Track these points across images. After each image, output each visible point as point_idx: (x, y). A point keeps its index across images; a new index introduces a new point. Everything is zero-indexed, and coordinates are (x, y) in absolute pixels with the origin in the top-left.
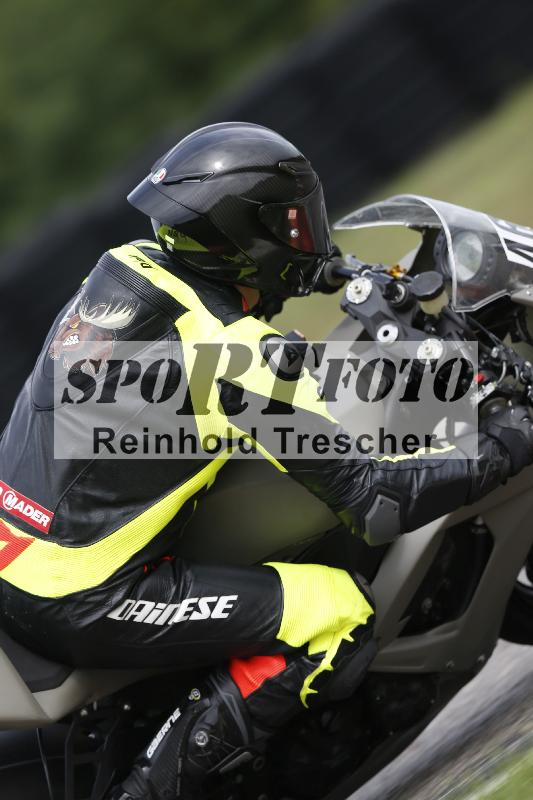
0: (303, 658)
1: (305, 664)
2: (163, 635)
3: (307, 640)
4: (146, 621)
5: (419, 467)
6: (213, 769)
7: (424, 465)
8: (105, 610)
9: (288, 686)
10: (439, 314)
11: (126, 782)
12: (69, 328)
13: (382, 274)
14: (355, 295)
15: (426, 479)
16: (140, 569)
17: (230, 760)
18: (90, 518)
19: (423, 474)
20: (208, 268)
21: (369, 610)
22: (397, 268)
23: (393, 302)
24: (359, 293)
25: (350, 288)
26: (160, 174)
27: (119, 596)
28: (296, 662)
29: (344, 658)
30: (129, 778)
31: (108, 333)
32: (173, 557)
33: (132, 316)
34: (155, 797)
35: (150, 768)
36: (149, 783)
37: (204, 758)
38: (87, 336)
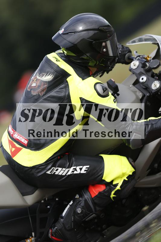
0: (111, 185)
1: (111, 187)
2: (65, 179)
3: (112, 180)
4: (59, 174)
5: (148, 124)
6: (84, 220)
7: (150, 123)
8: (45, 171)
9: (106, 194)
10: (159, 73)
11: (56, 223)
12: (33, 81)
13: (143, 59)
14: (133, 66)
15: (151, 128)
16: (57, 158)
17: (88, 217)
18: (40, 142)
19: (150, 126)
20: (79, 61)
21: (133, 170)
22: (148, 56)
23: (145, 69)
24: (135, 65)
25: (132, 64)
26: (62, 31)
27: (50, 166)
28: (109, 187)
29: (124, 185)
30: (58, 222)
31: (45, 82)
32: (69, 153)
33: (53, 77)
34: (65, 228)
35: (63, 220)
36: (63, 224)
37: (80, 216)
38: (38, 84)
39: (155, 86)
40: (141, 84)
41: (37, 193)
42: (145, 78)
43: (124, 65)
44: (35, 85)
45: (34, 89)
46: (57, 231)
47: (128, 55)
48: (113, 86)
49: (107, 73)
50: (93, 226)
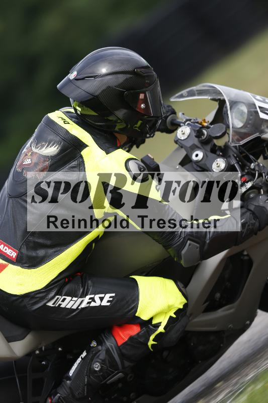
0: (149, 325)
2: (76, 314)
3: (151, 316)
6: (103, 382)
8: (45, 301)
9: (142, 340)
10: (224, 146)
11: (59, 388)
12: (26, 155)
13: (196, 124)
14: (181, 135)
15: (214, 232)
16: (63, 280)
17: (112, 378)
18: (37, 254)
20: (98, 124)
21: (184, 301)
22: (204, 120)
23: (201, 139)
24: (184, 134)
25: (179, 131)
26: (74, 74)
27: (52, 294)
28: (146, 328)
29: (171, 326)
30: (61, 386)
31: (46, 158)
32: (82, 273)
33: (59, 149)
34: (73, 396)
35: (71, 382)
36: (70, 388)
37: (99, 376)
38: (35, 159)
39: (218, 167)
40: (194, 164)
41: (29, 339)
42: (201, 155)
43: (164, 134)
44: (29, 163)
45: (29, 168)
46: (60, 400)
47: (171, 117)
48: (152, 166)
49: (138, 147)
50: (116, 395)
